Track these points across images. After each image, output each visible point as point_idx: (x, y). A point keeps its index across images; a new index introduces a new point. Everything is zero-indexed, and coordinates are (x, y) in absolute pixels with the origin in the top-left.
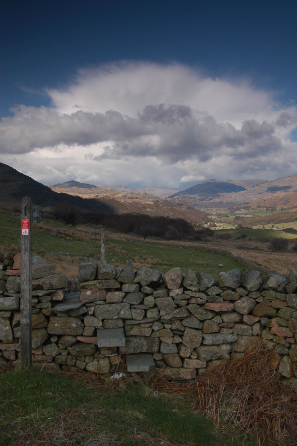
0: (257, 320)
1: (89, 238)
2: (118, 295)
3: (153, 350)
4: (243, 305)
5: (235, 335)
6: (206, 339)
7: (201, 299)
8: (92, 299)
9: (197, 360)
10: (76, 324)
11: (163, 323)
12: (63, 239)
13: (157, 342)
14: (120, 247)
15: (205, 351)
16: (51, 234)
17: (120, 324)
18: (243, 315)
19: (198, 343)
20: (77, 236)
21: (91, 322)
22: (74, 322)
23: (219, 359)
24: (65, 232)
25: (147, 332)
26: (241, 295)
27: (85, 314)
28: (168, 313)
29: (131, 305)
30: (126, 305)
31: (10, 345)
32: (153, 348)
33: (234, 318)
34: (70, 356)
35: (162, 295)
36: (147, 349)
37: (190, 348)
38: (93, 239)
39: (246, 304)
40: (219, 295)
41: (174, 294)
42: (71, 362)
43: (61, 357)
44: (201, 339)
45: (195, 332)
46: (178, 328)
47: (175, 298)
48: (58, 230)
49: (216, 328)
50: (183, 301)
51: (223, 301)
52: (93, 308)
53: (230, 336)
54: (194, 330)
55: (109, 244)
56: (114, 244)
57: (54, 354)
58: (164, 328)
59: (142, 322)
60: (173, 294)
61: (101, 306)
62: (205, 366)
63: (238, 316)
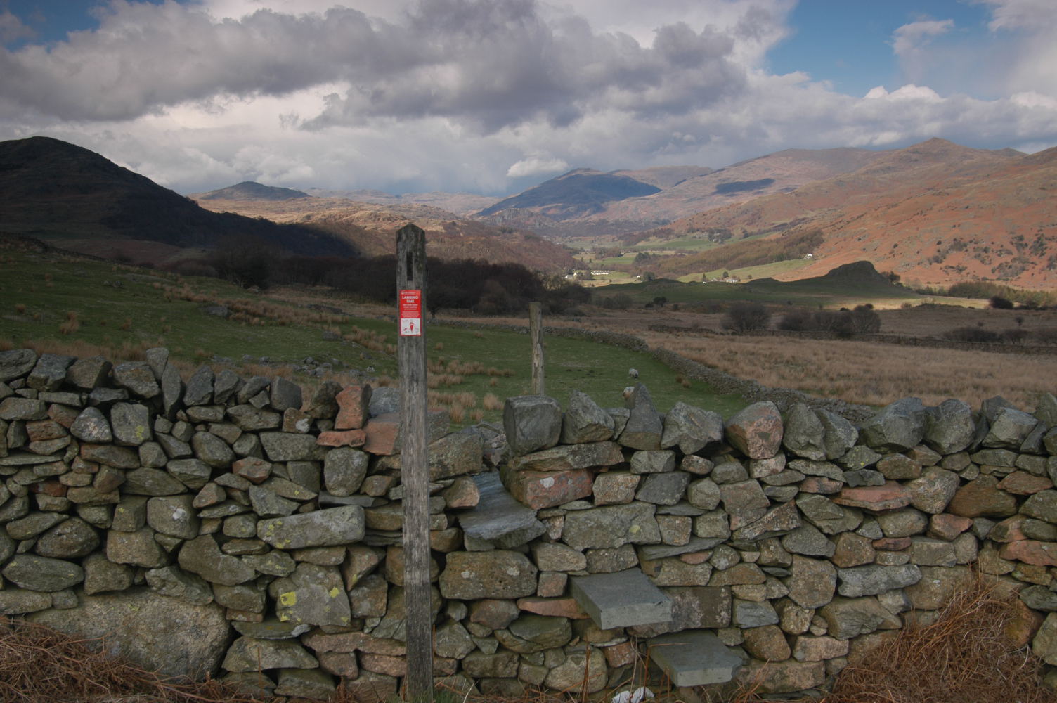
0: (965, 525)
1: (306, 317)
2: (622, 483)
3: (719, 621)
4: (932, 490)
5: (913, 568)
6: (847, 583)
7: (830, 479)
8: (557, 497)
9: (827, 639)
10: (520, 567)
11: (737, 549)
12: (244, 324)
13: (725, 598)
14: (383, 337)
15: (846, 613)
16: (214, 312)
17: (631, 559)
18: (929, 516)
19: (826, 595)
20: (276, 315)
21: (556, 559)
22: (514, 562)
23: (879, 630)
24: (245, 307)
25: (700, 575)
26: (924, 464)
27: (542, 539)
28: (751, 521)
29: (658, 506)
30: (646, 509)
31: (341, 637)
32: (717, 617)
33: (912, 525)
34: (503, 655)
35: (736, 476)
36: (702, 620)
37: (807, 608)
38: (316, 322)
39: (938, 486)
40: (873, 467)
41: (765, 472)
42: (508, 671)
43: (481, 658)
44: (833, 583)
45: (820, 567)
46: (776, 560)
47: (768, 480)
48: (228, 303)
49: (868, 554)
50: (788, 488)
51: (883, 482)
52: (558, 523)
53: (904, 570)
54: (815, 562)
55: (355, 332)
56: (366, 331)
57: (461, 651)
58: (742, 561)
59: (689, 549)
60: (761, 471)
61: (582, 516)
62: (846, 651)
63: (919, 519)
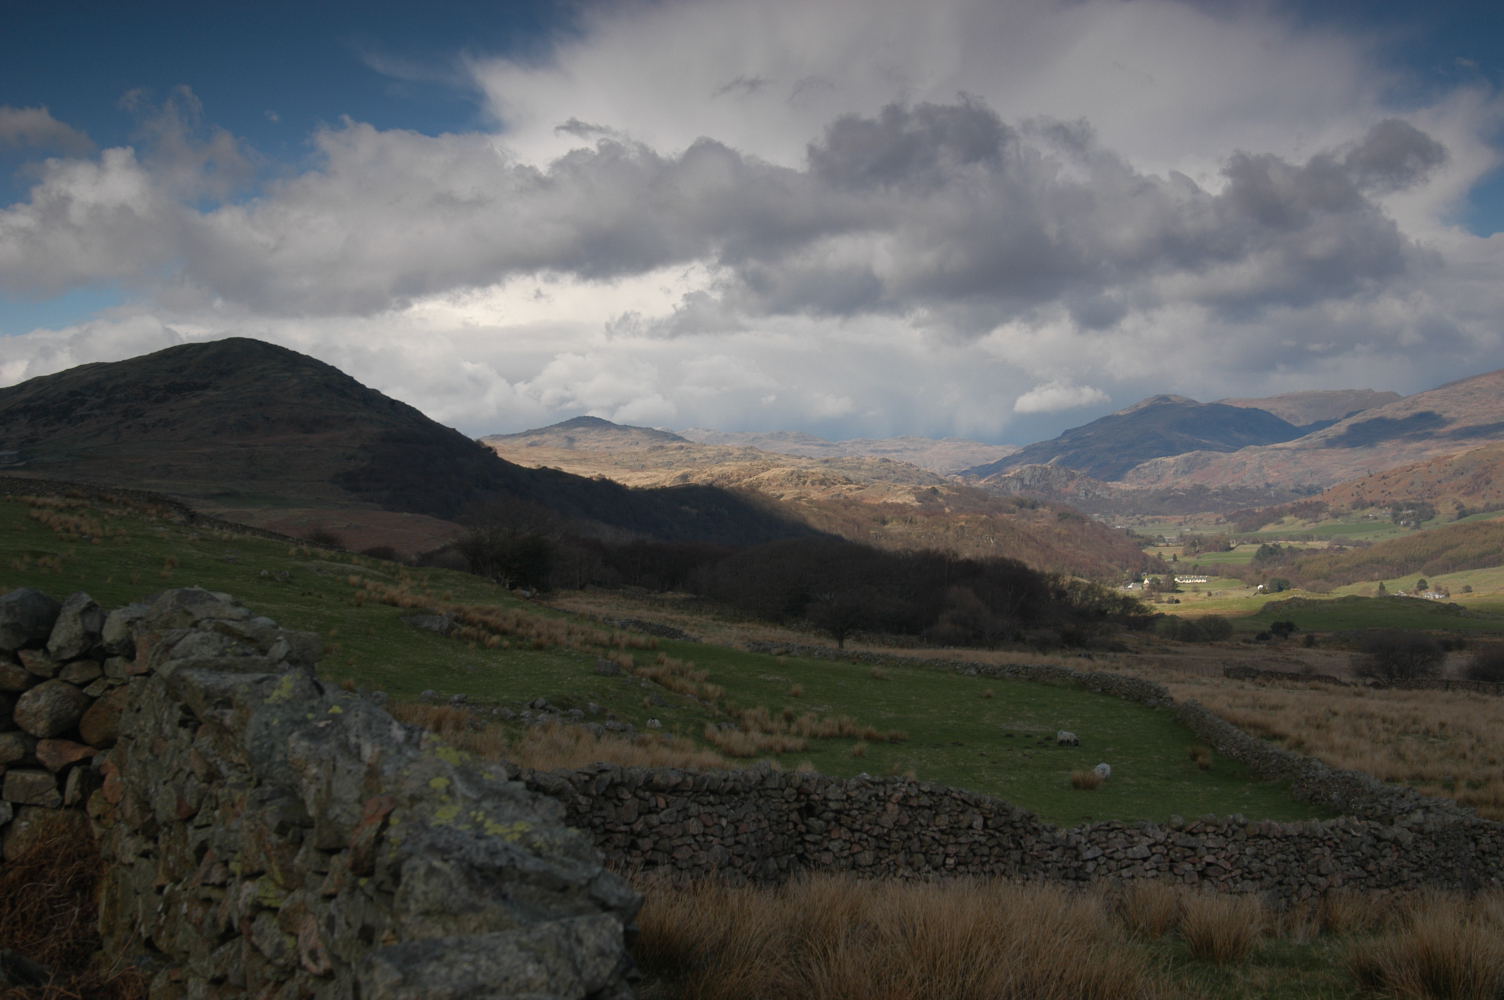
0: (78, 754)
1: (583, 638)
4: (36, 705)
5: (4, 806)
12: (472, 645)
14: (705, 672)
16: (424, 625)
18: (37, 739)
24: (485, 618)
33: (5, 750)
38: (598, 645)
63: (16, 743)
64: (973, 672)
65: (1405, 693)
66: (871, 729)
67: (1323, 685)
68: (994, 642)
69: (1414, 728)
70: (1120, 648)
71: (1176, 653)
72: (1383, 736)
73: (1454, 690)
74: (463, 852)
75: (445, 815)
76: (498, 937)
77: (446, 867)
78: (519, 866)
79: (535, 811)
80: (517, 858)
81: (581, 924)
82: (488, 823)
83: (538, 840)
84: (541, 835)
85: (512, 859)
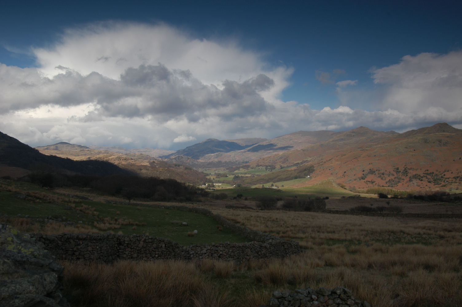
12: (32, 202)
16: (18, 197)
20: (48, 199)
24: (35, 195)
38: (66, 202)
48: (27, 193)
64: (163, 208)
65: (268, 211)
66: (137, 222)
67: (249, 210)
68: (169, 200)
69: (270, 220)
70: (200, 201)
71: (214, 202)
72: (263, 222)
73: (279, 210)
74: (14, 257)
75: (10, 248)
76: (22, 280)
77: (8, 261)
78: (30, 260)
79: (36, 246)
80: (29, 258)
81: (46, 275)
82: (22, 249)
83: (36, 253)
84: (37, 252)
85: (28, 259)
